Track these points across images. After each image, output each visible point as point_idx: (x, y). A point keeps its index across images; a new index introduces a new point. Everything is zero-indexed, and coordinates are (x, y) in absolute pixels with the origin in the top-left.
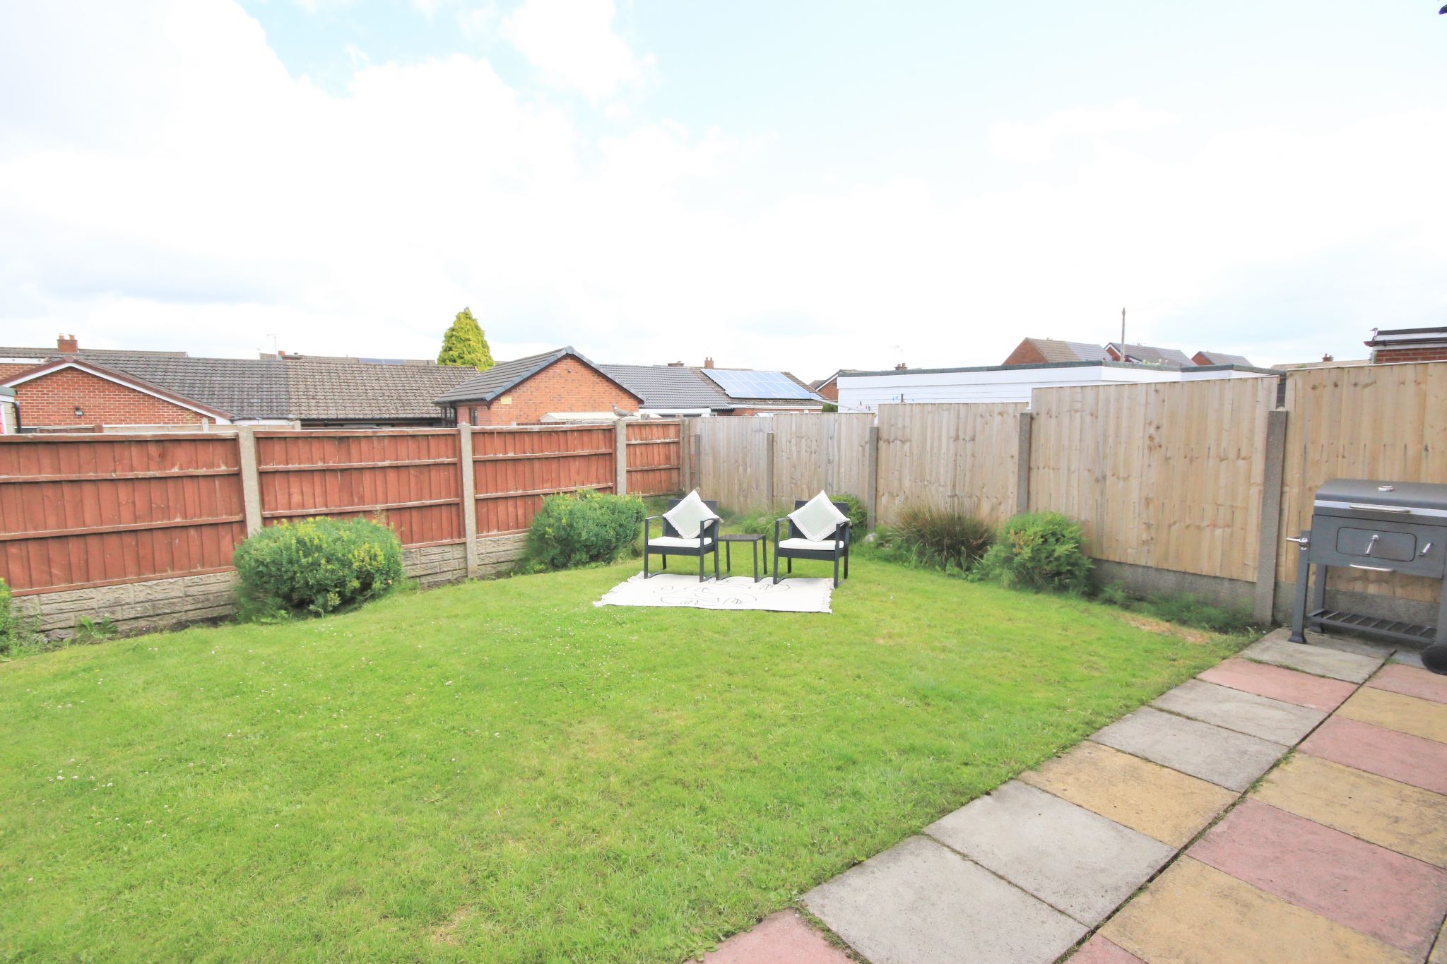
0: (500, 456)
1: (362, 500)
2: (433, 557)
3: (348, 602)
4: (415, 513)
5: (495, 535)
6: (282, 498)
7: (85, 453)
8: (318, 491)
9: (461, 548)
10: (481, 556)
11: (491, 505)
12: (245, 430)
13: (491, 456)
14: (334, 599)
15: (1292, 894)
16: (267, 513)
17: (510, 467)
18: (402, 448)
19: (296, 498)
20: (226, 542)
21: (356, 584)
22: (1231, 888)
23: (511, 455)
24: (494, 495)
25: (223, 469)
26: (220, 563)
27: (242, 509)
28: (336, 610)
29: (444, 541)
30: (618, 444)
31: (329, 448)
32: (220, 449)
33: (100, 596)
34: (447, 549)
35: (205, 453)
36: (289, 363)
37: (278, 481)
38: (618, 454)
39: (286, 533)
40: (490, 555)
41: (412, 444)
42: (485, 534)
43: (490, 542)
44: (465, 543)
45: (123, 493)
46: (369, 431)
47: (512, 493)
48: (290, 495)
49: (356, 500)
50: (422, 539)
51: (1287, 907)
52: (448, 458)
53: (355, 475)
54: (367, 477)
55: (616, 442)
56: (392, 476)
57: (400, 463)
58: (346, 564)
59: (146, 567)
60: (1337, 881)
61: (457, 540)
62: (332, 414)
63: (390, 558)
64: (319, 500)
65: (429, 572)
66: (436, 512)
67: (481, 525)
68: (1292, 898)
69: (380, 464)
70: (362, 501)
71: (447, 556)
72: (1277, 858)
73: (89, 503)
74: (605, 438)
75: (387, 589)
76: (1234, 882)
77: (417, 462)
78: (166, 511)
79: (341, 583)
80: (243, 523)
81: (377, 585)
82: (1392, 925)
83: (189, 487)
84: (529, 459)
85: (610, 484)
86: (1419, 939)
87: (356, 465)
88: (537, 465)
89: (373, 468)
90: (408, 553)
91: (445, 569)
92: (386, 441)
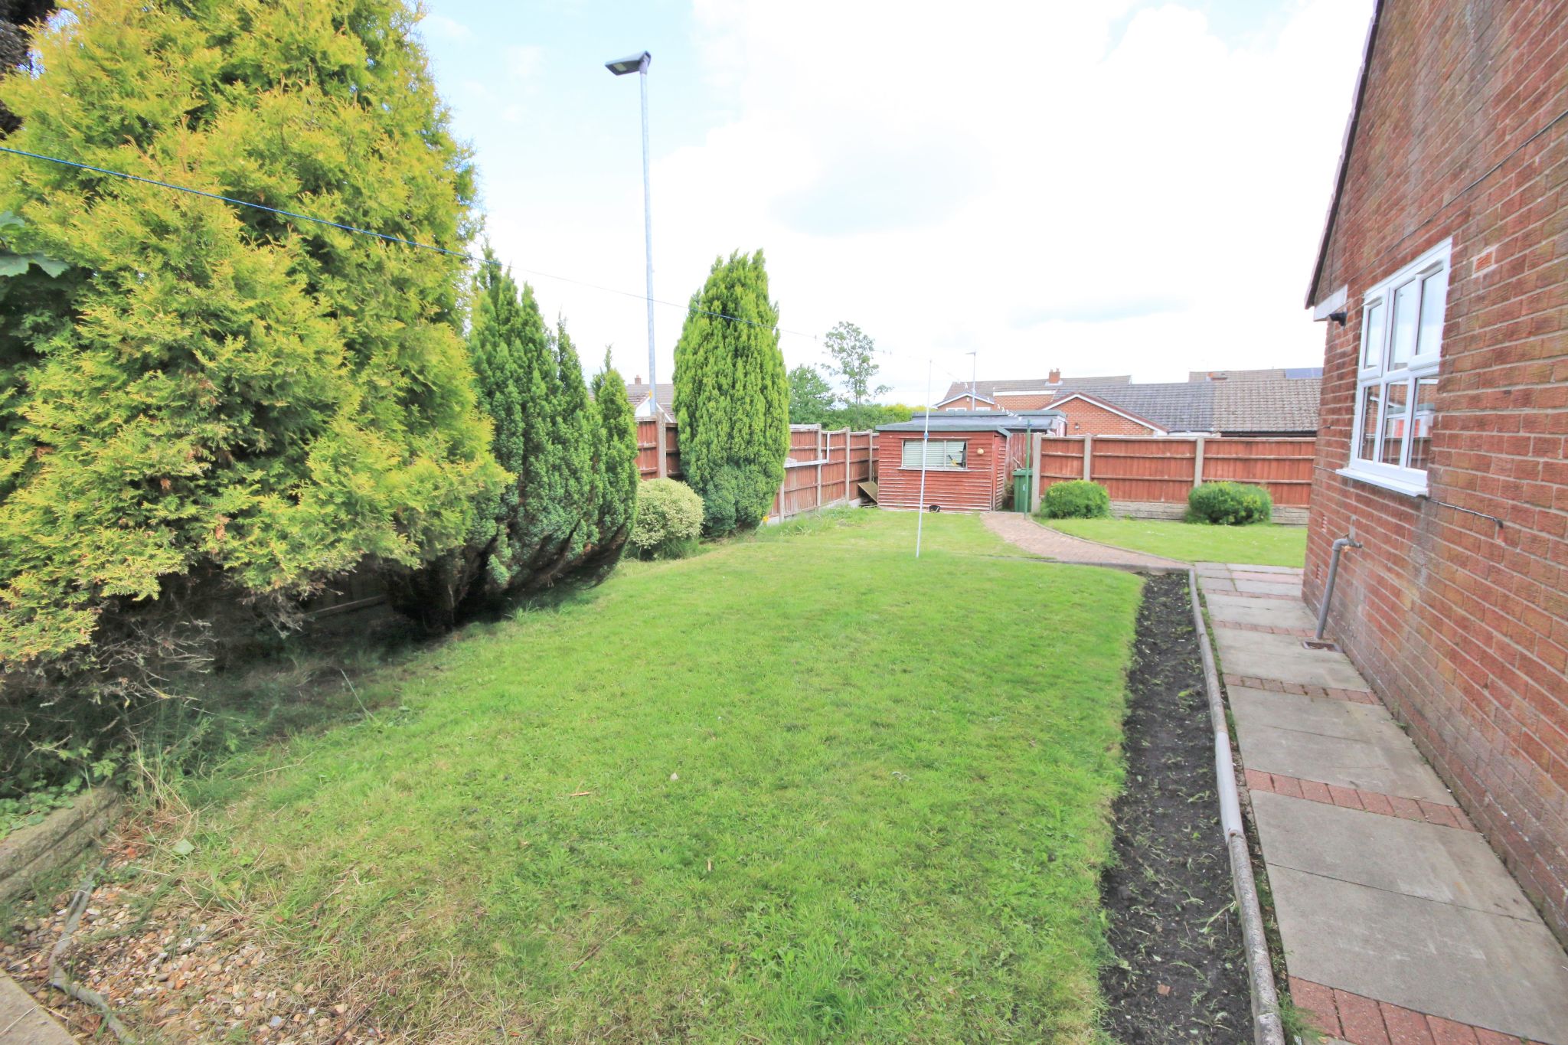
1: (1254, 476)
2: (1293, 514)
3: (1238, 522)
4: (1286, 488)
6: (1212, 472)
7: (1137, 446)
8: (1230, 469)
12: (1199, 437)
14: (1232, 519)
16: (1205, 477)
18: (1283, 448)
19: (1219, 472)
20: (1184, 490)
21: (1243, 514)
25: (1188, 455)
26: (1181, 500)
27: (1193, 475)
28: (1232, 524)
29: (1302, 505)
31: (1241, 447)
32: (1187, 447)
33: (1133, 506)
34: (1304, 510)
35: (1183, 447)
36: (1217, 383)
37: (1212, 463)
39: (1213, 487)
41: (1289, 447)
45: (1148, 463)
46: (1264, 439)
48: (1218, 470)
49: (1252, 476)
50: (1288, 502)
53: (1253, 462)
54: (1259, 465)
56: (1274, 465)
57: (1280, 457)
58: (1240, 503)
59: (1152, 497)
62: (1248, 428)
63: (1264, 504)
64: (1231, 474)
66: (1299, 487)
69: (1268, 457)
71: (1302, 515)
73: (1135, 467)
75: (1260, 520)
77: (1292, 457)
78: (1162, 473)
79: (1236, 512)
80: (1192, 482)
81: (1256, 516)
83: (1173, 462)
87: (1254, 457)
89: (1264, 459)
90: (1276, 510)
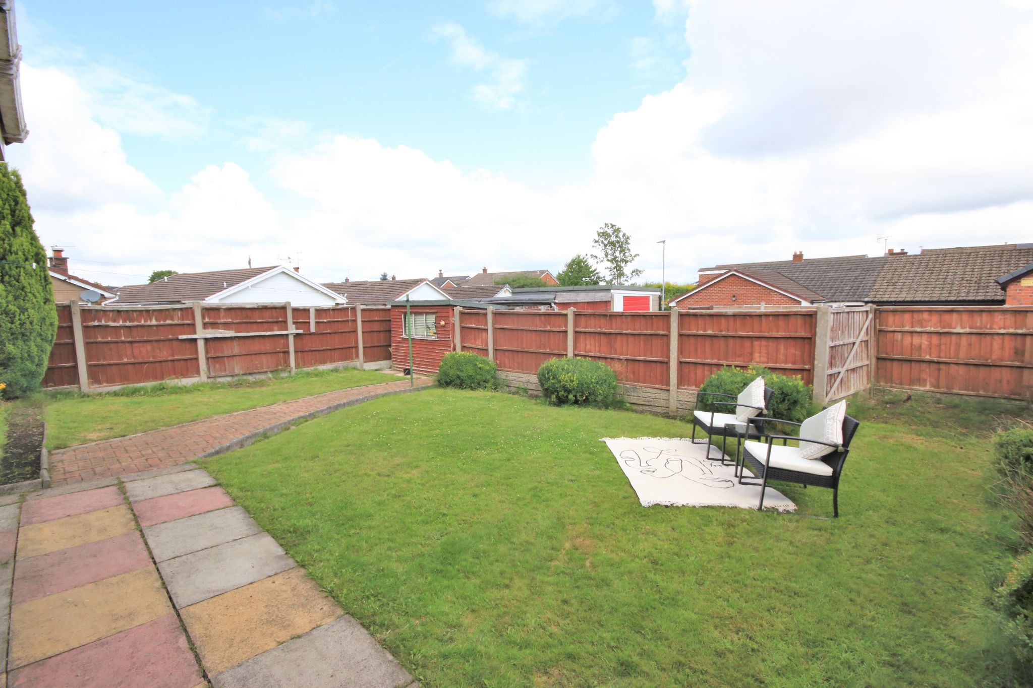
0: (701, 332)
2: (650, 395)
3: (564, 402)
4: (642, 365)
5: (692, 390)
6: (582, 346)
8: (597, 344)
9: (666, 393)
10: (681, 402)
11: (692, 367)
13: (694, 332)
14: (554, 398)
15: (103, 644)
16: (576, 352)
17: (708, 341)
22: (132, 620)
23: (710, 332)
24: (695, 360)
27: (567, 348)
29: (657, 386)
30: (817, 329)
33: (524, 377)
34: (659, 391)
37: (582, 337)
38: (817, 339)
40: (688, 403)
42: (686, 387)
43: (687, 394)
44: (668, 390)
47: (708, 361)
48: (586, 344)
49: (613, 352)
50: (644, 381)
51: (97, 636)
52: (663, 331)
53: (613, 336)
54: (619, 339)
55: (816, 327)
56: (631, 339)
57: (635, 332)
58: (559, 381)
60: (87, 678)
61: (664, 387)
64: (597, 349)
65: (647, 403)
66: (653, 365)
67: (681, 381)
68: (100, 642)
69: (625, 332)
70: (615, 353)
71: (658, 396)
72: (132, 658)
74: (805, 323)
75: (582, 401)
76: (136, 623)
77: (645, 332)
79: (557, 391)
81: (570, 397)
82: (36, 678)
84: (725, 337)
85: (807, 367)
86: (17, 683)
87: (613, 331)
88: (731, 341)
89: (621, 334)
90: (635, 388)
91: (657, 405)
92: (629, 318)
